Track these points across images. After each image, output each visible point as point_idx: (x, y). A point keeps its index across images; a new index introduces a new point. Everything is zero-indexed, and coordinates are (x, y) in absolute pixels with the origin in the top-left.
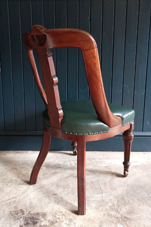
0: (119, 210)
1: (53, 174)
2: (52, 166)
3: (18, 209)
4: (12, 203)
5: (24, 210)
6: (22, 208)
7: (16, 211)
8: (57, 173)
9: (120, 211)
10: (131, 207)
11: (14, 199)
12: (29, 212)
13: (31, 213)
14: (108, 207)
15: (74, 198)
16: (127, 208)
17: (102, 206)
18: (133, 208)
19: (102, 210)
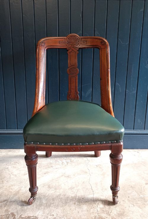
0: (110, 211)
1: (45, 174)
2: (44, 165)
3: (9, 213)
4: (3, 206)
5: (16, 214)
6: (13, 212)
7: (7, 215)
8: (49, 172)
9: (111, 213)
10: (122, 209)
11: (5, 202)
12: (20, 216)
13: (22, 216)
14: (99, 209)
15: (66, 200)
16: (118, 210)
17: (93, 207)
18: (123, 209)
19: (93, 212)
